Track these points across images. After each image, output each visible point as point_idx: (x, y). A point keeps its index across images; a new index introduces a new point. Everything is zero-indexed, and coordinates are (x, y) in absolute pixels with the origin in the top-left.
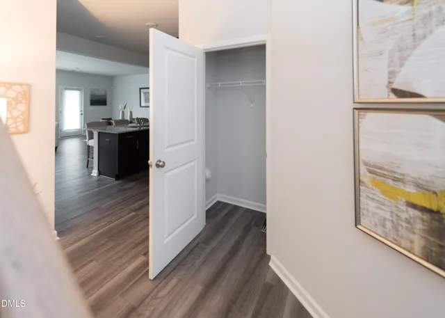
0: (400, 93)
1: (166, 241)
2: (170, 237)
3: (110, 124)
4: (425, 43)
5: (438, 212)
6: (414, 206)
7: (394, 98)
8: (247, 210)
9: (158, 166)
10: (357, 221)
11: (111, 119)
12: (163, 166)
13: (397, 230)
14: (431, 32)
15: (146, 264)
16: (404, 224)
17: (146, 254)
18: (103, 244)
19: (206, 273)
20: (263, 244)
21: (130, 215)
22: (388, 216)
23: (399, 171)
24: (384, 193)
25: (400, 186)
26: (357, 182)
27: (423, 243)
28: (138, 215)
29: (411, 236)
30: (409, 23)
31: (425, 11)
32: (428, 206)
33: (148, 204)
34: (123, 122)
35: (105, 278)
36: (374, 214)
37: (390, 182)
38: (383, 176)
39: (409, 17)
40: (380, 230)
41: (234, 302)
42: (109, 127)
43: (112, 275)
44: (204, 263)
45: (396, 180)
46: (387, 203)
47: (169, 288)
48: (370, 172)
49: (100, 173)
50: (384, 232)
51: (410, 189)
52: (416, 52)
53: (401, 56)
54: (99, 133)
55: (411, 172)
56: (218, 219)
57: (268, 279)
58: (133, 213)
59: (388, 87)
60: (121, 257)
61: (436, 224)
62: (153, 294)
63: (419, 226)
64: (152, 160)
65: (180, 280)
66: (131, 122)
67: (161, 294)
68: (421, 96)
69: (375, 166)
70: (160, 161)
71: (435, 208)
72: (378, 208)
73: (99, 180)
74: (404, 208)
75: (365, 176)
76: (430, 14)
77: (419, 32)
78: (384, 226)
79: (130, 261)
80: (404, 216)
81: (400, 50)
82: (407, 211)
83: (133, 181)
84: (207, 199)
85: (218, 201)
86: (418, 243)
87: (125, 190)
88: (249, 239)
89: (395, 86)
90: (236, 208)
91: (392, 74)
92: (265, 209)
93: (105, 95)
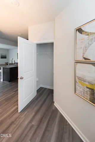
0: (85, 59)
1: (24, 101)
2: (25, 99)
3: (8, 65)
4: (91, 46)
5: (93, 89)
6: (88, 88)
7: (84, 60)
8: (49, 89)
9: (21, 79)
10: (75, 92)
11: (8, 63)
12: (22, 79)
13: (84, 94)
14: (92, 43)
15: (17, 108)
16: (86, 92)
17: (18, 105)
18: (4, 103)
19: (36, 109)
20: (53, 99)
21: (13, 93)
22: (82, 90)
23: (85, 79)
24: (81, 84)
25: (85, 83)
26: (75, 82)
27: (90, 97)
28: (16, 93)
29: (87, 95)
30: (88, 40)
31: (91, 38)
32: (91, 88)
33: (18, 90)
34: (12, 64)
35: (4, 114)
36: (79, 90)
37: (83, 82)
38: (81, 80)
39: (88, 39)
40: (80, 94)
41: (43, 116)
42: (7, 66)
43: (6, 113)
44: (35, 106)
45: (84, 81)
46: (82, 87)
47: (24, 114)
48: (78, 79)
49: (3, 80)
50: (81, 95)
51: (87, 83)
52: (89, 48)
53: (86, 49)
54: (3, 68)
55: (88, 79)
56: (40, 92)
57: (53, 108)
58: (14, 92)
59: (83, 57)
60: (9, 107)
61: (92, 92)
62: (19, 117)
63: (89, 93)
64: (19, 77)
65: (28, 112)
66: (15, 64)
67: (22, 116)
68: (90, 60)
69: (79, 78)
70: (22, 77)
71: (92, 88)
72: (80, 88)
73: (3, 82)
74: (86, 88)
75: (77, 80)
76: (92, 39)
77: (90, 43)
78: (81, 93)
79: (12, 108)
80: (86, 90)
81: (86, 48)
82: (86, 89)
83: (15, 82)
84: (37, 87)
85: (41, 87)
86: (89, 97)
87: (12, 85)
88: (49, 97)
89: (84, 57)
90: (46, 89)
91: (84, 54)
92: (53, 88)
93: (6, 55)
